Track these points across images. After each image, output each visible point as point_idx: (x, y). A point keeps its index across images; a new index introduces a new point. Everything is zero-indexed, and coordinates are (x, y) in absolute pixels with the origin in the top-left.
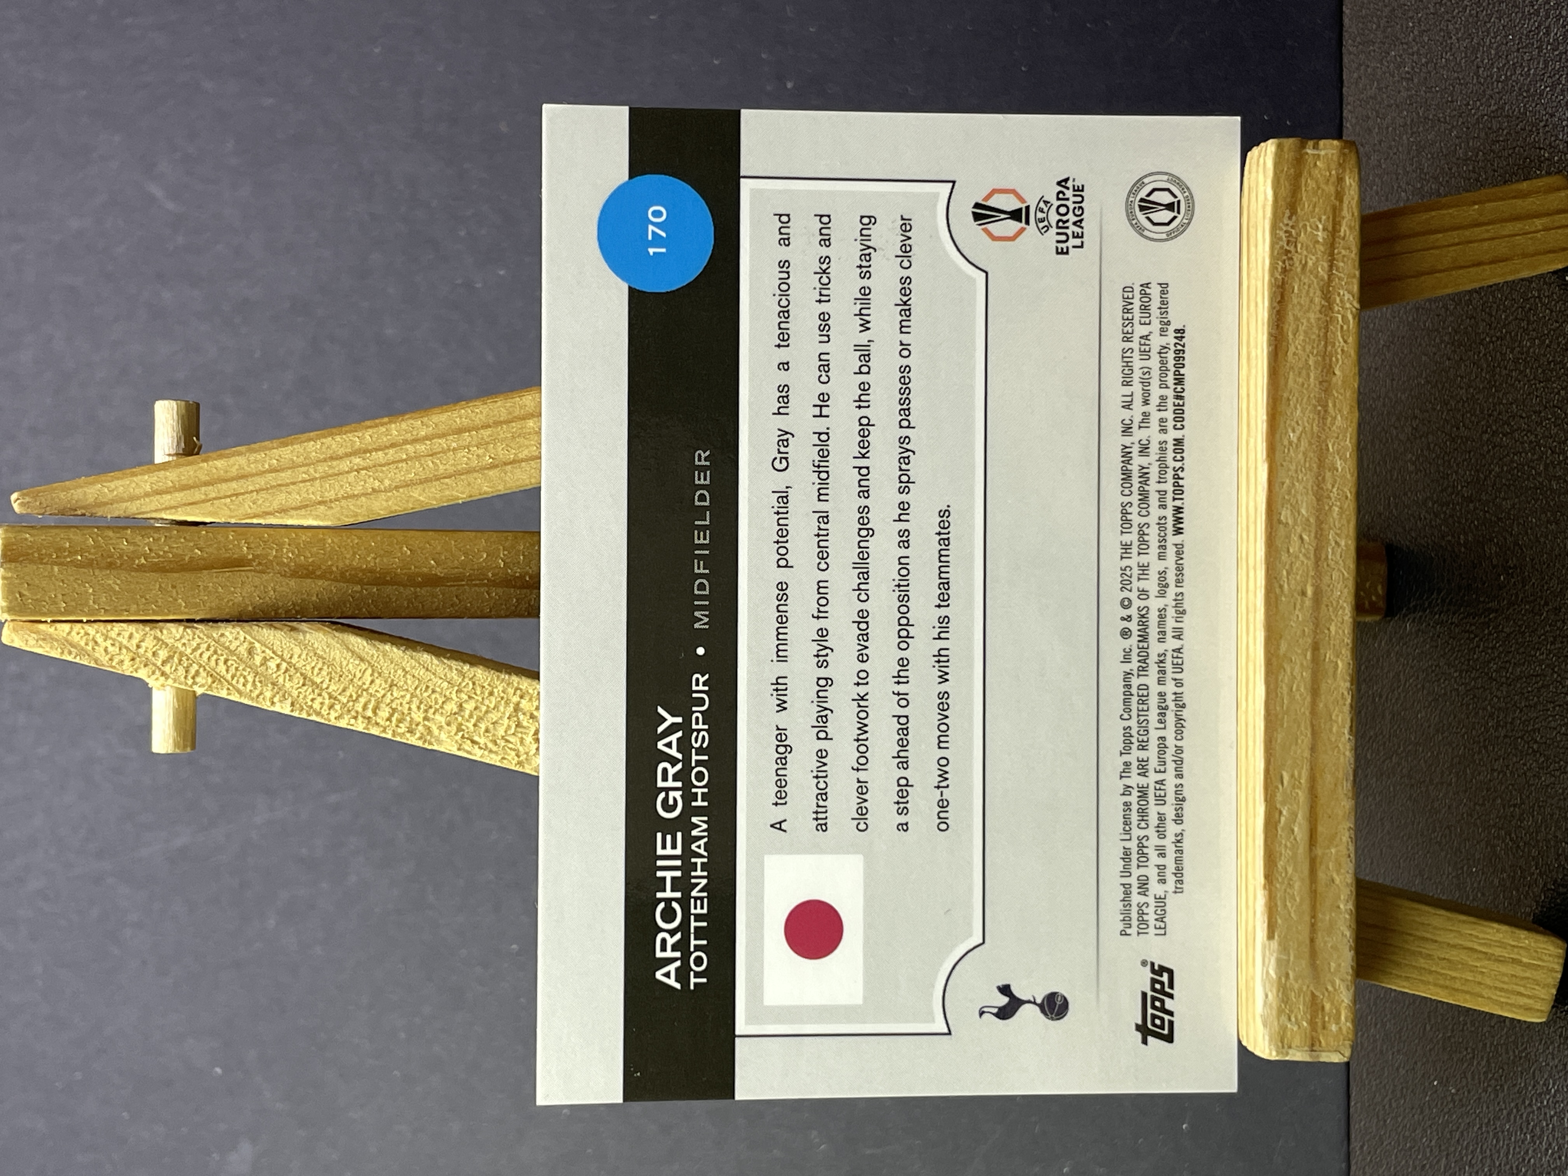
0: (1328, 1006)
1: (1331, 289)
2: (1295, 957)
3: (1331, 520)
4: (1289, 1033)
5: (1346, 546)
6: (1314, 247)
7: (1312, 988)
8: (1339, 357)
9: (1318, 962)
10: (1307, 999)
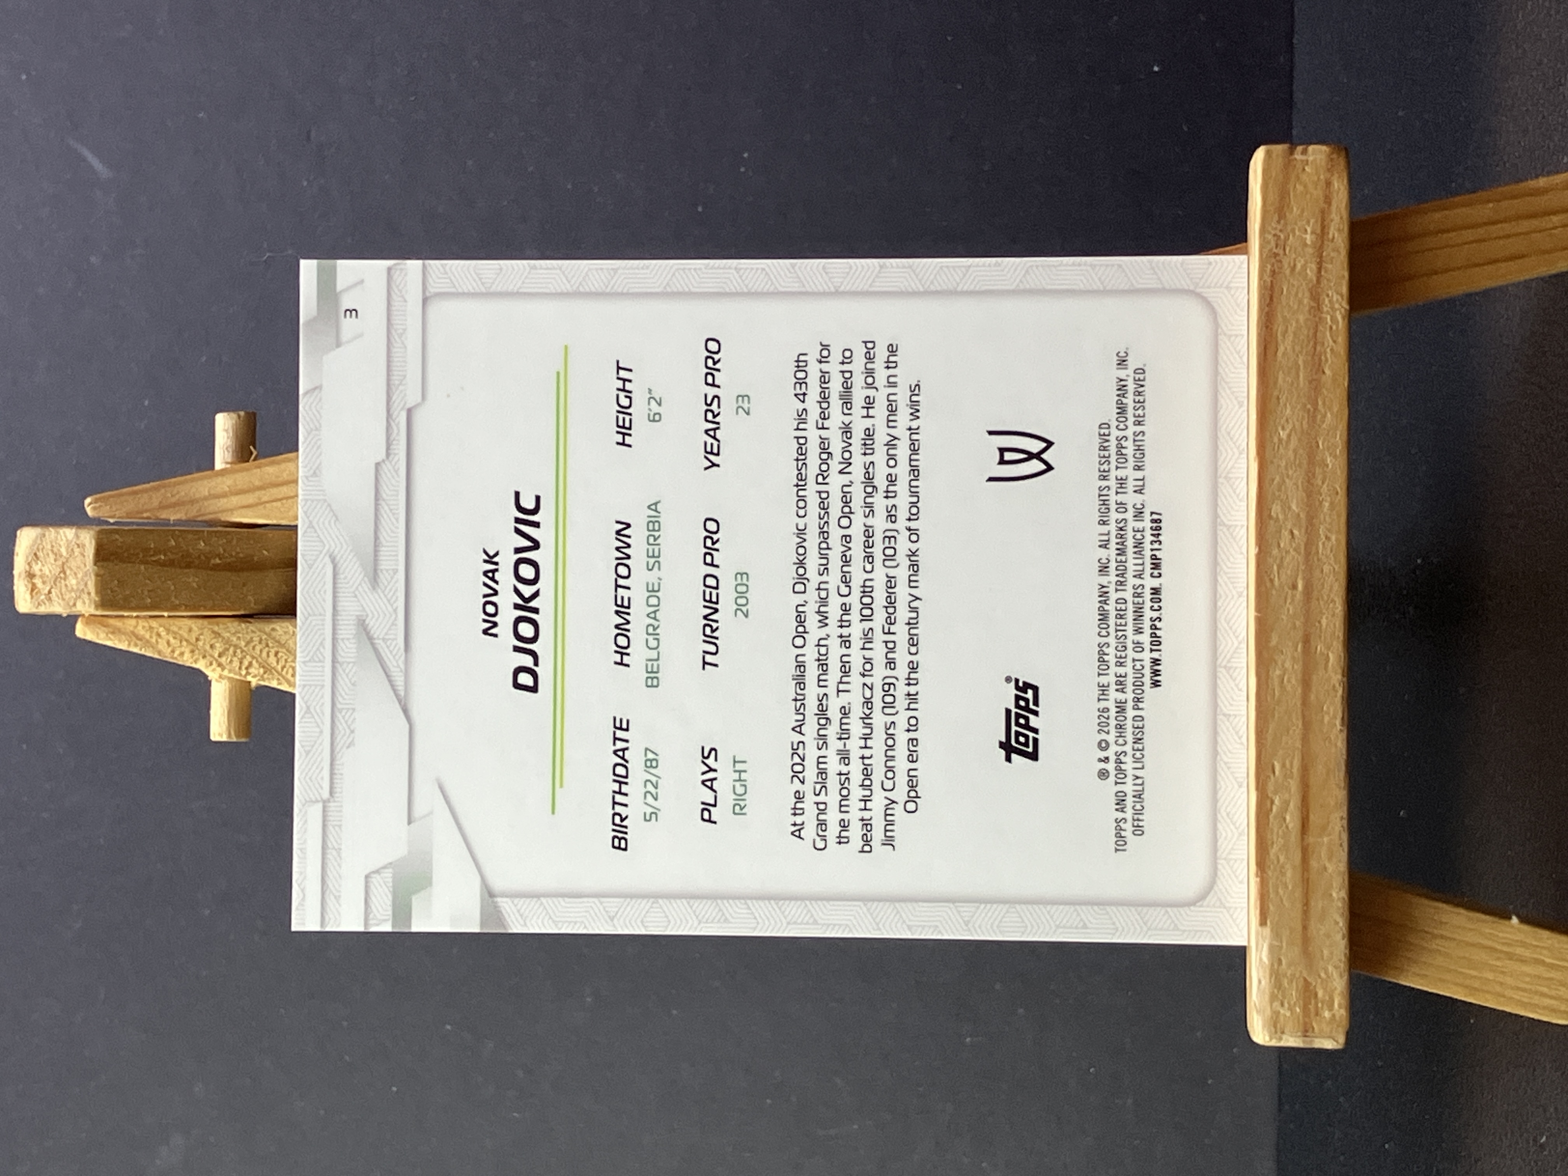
0: (1320, 993)
1: (1320, 290)
2: (1287, 944)
3: (1322, 517)
4: (1282, 1018)
5: (1337, 540)
6: (1303, 250)
7: (1305, 974)
8: (1328, 356)
9: (1310, 949)
10: (1300, 987)
